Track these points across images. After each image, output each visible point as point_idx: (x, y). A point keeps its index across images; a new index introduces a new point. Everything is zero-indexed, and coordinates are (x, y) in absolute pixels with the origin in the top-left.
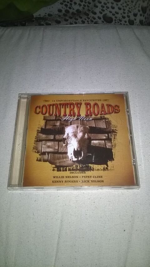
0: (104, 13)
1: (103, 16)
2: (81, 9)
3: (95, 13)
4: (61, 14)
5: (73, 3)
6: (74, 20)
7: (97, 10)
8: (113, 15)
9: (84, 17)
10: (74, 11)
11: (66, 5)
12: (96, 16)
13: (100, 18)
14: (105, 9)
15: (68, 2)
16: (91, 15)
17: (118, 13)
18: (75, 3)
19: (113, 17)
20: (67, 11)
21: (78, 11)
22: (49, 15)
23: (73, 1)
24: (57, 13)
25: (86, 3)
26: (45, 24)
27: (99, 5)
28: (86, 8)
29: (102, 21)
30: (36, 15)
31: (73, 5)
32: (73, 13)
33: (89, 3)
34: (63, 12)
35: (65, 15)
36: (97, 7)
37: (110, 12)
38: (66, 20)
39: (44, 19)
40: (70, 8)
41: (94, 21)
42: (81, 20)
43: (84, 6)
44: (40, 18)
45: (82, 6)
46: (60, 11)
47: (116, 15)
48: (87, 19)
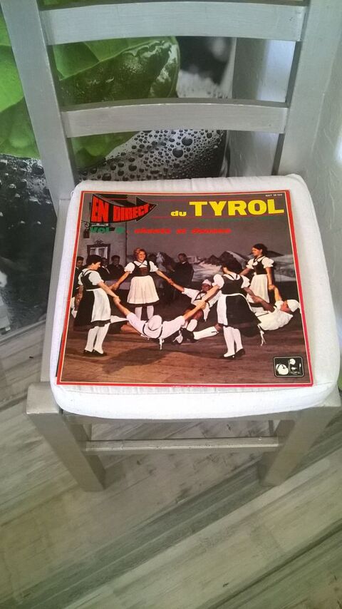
0: (182, 138)
1: (182, 142)
2: (157, 140)
3: (173, 140)
4: (135, 151)
5: (148, 136)
6: (150, 154)
7: (175, 137)
8: (193, 135)
9: (162, 147)
10: (150, 144)
11: (141, 140)
12: (174, 143)
13: (178, 144)
14: (183, 133)
15: (143, 137)
16: (169, 143)
17: (196, 133)
18: (151, 136)
19: (193, 139)
20: (142, 146)
21: (154, 143)
22: (123, 154)
23: (149, 134)
24: (130, 150)
25: (162, 132)
26: (117, 167)
27: (177, 131)
28: (163, 137)
29: (182, 147)
30: (108, 157)
31: (149, 139)
32: (148, 147)
33: (166, 132)
34: (138, 147)
35: (139, 151)
36: (175, 133)
37: (189, 134)
38: (141, 156)
39: (116, 160)
40: (145, 142)
41: (173, 149)
42: (157, 152)
43: (161, 136)
44: (112, 160)
45: (159, 137)
46: (134, 147)
47: (195, 135)
48: (164, 149)
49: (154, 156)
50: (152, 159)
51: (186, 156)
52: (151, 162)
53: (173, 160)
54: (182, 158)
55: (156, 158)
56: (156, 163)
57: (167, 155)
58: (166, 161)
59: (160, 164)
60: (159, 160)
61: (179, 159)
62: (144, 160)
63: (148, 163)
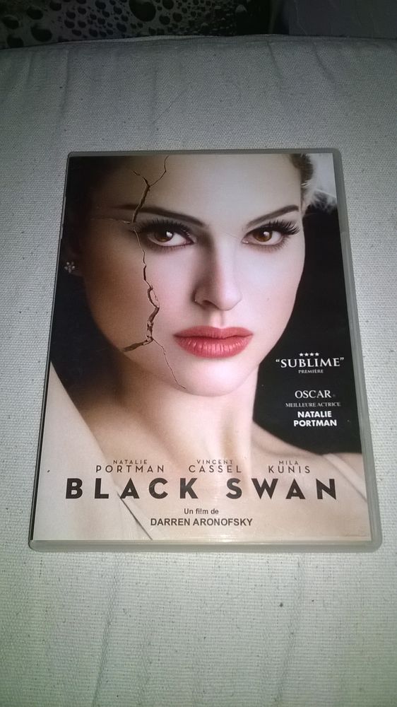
49: (88, 12)
50: (83, 18)
51: (164, 20)
52: (82, 25)
53: (133, 26)
54: (155, 23)
55: (94, 17)
56: (94, 28)
57: (118, 11)
58: (118, 25)
59: (104, 30)
60: (101, 22)
61: (147, 25)
62: (64, 17)
63: (77, 27)
